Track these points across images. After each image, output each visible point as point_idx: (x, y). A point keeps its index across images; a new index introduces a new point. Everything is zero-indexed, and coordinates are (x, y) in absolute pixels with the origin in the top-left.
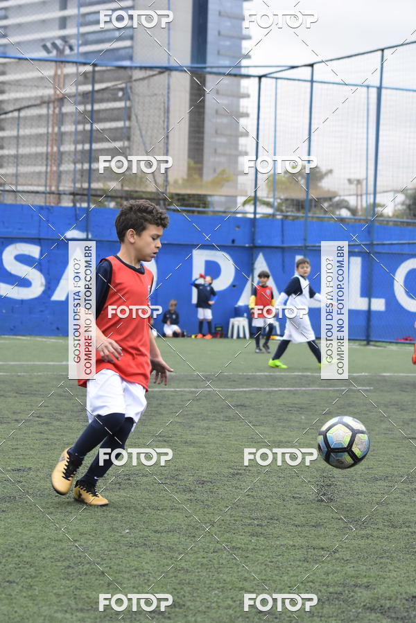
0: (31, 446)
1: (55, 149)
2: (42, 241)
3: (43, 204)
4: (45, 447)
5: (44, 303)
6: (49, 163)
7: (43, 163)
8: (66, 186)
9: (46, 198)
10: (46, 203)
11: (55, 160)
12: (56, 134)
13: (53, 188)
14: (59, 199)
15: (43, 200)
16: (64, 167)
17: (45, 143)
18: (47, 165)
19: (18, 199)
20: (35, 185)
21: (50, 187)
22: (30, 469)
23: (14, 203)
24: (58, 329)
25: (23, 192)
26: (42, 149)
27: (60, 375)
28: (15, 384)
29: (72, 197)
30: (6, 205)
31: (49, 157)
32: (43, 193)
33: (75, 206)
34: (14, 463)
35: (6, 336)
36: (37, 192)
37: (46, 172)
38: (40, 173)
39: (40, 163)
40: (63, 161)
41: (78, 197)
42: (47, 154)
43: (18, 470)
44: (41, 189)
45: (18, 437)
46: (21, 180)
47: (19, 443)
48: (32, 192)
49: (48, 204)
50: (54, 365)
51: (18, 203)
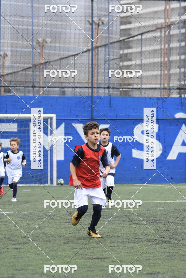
0: (159, 258)
1: (166, 59)
2: (159, 120)
3: (159, 96)
4: (168, 258)
5: (162, 162)
6: (163, 69)
7: (158, 69)
8: (175, 83)
9: (161, 92)
10: (161, 95)
11: (167, 67)
12: (167, 49)
13: (166, 85)
14: (170, 92)
15: (159, 94)
16: (173, 71)
17: (160, 55)
18: (161, 70)
19: (143, 93)
20: (153, 84)
21: (164, 85)
22: (159, 273)
23: (140, 96)
24: (172, 178)
25: (146, 89)
26: (158, 60)
27: (175, 209)
28: (145, 216)
29: (178, 90)
30: (135, 98)
31: (162, 64)
32: (159, 89)
33: (181, 96)
34: (148, 268)
35: (138, 184)
36: (155, 89)
37: (161, 75)
38: (156, 76)
39: (157, 69)
40: (172, 67)
41: (182, 91)
42: (161, 63)
43: (151, 274)
44: (158, 86)
45: (150, 251)
46: (144, 81)
47: (150, 255)
48: (152, 89)
49: (162, 96)
50: (170, 203)
51: (143, 96)
